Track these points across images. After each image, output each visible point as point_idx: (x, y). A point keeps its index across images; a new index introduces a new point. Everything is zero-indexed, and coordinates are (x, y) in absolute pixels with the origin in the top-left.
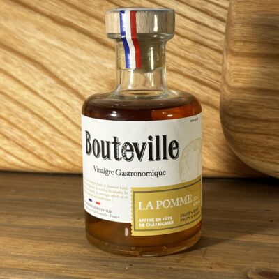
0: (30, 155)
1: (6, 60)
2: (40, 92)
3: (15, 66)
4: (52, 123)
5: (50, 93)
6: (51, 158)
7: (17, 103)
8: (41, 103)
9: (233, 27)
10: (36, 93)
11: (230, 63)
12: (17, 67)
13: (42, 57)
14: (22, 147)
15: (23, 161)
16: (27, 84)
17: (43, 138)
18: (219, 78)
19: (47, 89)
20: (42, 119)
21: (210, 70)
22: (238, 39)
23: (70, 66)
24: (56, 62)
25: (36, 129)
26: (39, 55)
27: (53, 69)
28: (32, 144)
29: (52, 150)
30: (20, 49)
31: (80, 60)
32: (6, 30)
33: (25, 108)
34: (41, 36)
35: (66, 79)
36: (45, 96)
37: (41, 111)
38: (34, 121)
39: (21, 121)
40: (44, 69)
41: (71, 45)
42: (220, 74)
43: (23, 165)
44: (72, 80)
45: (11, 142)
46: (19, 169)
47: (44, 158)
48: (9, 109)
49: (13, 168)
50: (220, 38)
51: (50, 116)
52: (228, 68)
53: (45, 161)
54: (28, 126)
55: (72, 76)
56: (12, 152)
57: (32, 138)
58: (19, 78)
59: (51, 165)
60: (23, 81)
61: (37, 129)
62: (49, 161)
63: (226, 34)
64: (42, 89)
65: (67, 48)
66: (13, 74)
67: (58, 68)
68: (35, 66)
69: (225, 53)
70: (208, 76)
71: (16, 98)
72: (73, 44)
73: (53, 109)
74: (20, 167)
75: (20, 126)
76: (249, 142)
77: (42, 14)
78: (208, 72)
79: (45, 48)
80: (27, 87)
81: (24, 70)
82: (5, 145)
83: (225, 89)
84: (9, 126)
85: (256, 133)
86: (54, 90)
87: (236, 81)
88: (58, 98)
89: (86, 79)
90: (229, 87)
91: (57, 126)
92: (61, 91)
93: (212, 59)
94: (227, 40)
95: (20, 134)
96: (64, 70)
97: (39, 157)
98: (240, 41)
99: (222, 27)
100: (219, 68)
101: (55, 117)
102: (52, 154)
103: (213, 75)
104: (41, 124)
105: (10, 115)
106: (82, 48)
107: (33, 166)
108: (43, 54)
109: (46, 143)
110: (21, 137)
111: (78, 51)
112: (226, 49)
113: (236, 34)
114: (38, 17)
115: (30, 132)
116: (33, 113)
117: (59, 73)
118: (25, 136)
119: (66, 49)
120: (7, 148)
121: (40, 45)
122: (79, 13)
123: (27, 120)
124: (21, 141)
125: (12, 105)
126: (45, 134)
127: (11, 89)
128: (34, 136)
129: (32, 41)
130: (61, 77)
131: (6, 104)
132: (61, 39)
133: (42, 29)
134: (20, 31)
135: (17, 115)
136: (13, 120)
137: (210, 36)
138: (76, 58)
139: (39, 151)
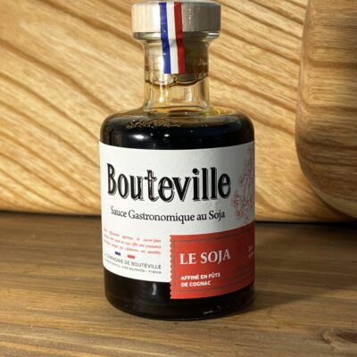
0: (56, 192)
1: (27, 73)
2: (69, 113)
3: (39, 80)
4: (84, 152)
5: (82, 114)
6: (82, 196)
7: (41, 126)
8: (69, 127)
9: (312, 29)
10: (64, 114)
11: (308, 76)
12: (41, 81)
13: (73, 69)
14: (46, 181)
15: (47, 200)
16: (54, 102)
17: (72, 171)
18: (295, 95)
19: (78, 109)
20: (72, 147)
21: (284, 85)
22: (319, 44)
23: (108, 81)
24: (90, 75)
25: (63, 160)
26: (69, 67)
27: (86, 84)
28: (58, 178)
29: (83, 186)
30: (45, 58)
31: (120, 73)
32: (28, 35)
33: (51, 133)
34: (72, 43)
35: (102, 97)
36: (75, 118)
37: (69, 137)
38: (61, 149)
39: (46, 149)
40: (75, 84)
41: (109, 54)
42: (296, 89)
43: (47, 204)
44: (109, 98)
45: (33, 176)
46: (42, 210)
47: (74, 195)
48: (30, 134)
49: (35, 208)
50: (297, 45)
51: (82, 143)
52: (306, 82)
53: (75, 200)
54: (54, 156)
55: (110, 92)
56: (33, 188)
57: (59, 171)
58: (44, 95)
59: (82, 205)
60: (48, 99)
61: (65, 159)
62: (80, 200)
63: (304, 38)
64: (72, 109)
65: (104, 57)
66: (36, 90)
67: (92, 82)
68: (64, 80)
69: (302, 64)
70: (282, 93)
71: (39, 120)
72: (112, 53)
73: (85, 134)
74: (43, 207)
75: (44, 155)
76: (332, 176)
77: (73, 14)
78: (281, 88)
79: (76, 58)
80: (53, 107)
81: (49, 86)
82: (25, 179)
83: (302, 108)
84: (30, 155)
85: (341, 165)
86: (87, 111)
87: (316, 98)
88: (92, 121)
89: (127, 96)
90: (307, 105)
91: (90, 156)
92: (96, 112)
93: (286, 71)
94: (305, 46)
95: (44, 166)
96: (100, 85)
97: (67, 195)
98: (322, 47)
99: (299, 31)
100: (295, 82)
101: (88, 144)
102: (84, 191)
103: (287, 92)
104: (71, 153)
105: (32, 141)
106: (123, 58)
107: (60, 206)
108: (73, 66)
109: (77, 176)
110: (45, 170)
111: (118, 61)
112: (304, 58)
113: (316, 38)
114: (68, 20)
115: (56, 163)
116: (60, 139)
117: (93, 88)
118: (50, 169)
119: (103, 59)
120: (27, 183)
121: (70, 55)
122: (119, 14)
123: (52, 148)
124: (44, 175)
125: (34, 129)
126: (75, 166)
127: (33, 109)
128: (62, 168)
129: (60, 48)
130: (95, 94)
131: (27, 128)
132: (96, 46)
133: (73, 33)
134: (45, 37)
135: (40, 141)
136: (35, 148)
137: (284, 42)
138: (115, 70)
139: (68, 187)
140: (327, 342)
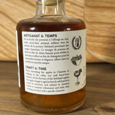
2: (6, 26)
11: (87, 11)
19: (9, 25)
25: (4, 42)
27: (11, 16)
40: (8, 17)
50: (82, 2)
59: (10, 57)
69: (84, 8)
76: (96, 46)
85: (99, 42)
87: (90, 19)
97: (5, 54)
98: (92, 1)
100: (82, 15)
101: (12, 37)
109: (8, 48)
117: (13, 18)
126: (8, 44)
128: (3, 45)
130: (15, 20)
132: (14, 3)
139: (5, 51)
140: (96, 112)
